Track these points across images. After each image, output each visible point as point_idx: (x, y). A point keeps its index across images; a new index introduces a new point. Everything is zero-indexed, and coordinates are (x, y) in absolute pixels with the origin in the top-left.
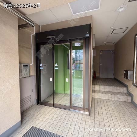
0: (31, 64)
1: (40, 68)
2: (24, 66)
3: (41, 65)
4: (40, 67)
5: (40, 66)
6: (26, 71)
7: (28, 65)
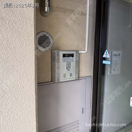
0: (82, 52)
1: (104, 62)
2: (64, 56)
3: (106, 55)
4: (105, 59)
5: (104, 56)
6: (68, 68)
7: (74, 53)
